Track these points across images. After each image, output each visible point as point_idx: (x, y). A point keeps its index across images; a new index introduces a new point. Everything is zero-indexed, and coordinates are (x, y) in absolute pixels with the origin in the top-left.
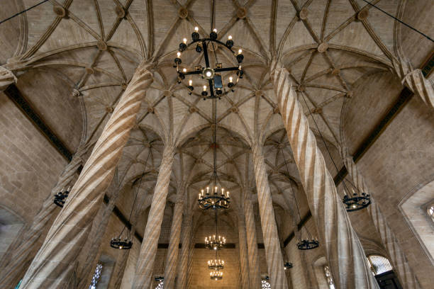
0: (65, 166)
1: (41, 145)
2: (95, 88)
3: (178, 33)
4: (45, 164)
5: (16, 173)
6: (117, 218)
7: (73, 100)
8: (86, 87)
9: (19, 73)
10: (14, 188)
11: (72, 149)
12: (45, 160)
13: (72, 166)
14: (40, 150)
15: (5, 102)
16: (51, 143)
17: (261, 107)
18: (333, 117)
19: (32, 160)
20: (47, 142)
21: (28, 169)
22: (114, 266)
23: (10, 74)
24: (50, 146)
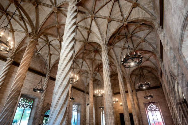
0: (44, 79)
1: (32, 75)
2: (41, 49)
3: (40, 14)
4: (37, 80)
5: (28, 85)
6: (76, 90)
7: (37, 57)
8: (38, 50)
9: (13, 57)
10: (30, 90)
11: (44, 73)
12: (36, 79)
13: (46, 78)
14: (33, 77)
15: (14, 67)
16: (35, 74)
17: (100, 23)
18: (146, 3)
19: (31, 80)
20: (34, 74)
21: (32, 83)
22: (81, 105)
23: (11, 59)
24: (36, 74)
